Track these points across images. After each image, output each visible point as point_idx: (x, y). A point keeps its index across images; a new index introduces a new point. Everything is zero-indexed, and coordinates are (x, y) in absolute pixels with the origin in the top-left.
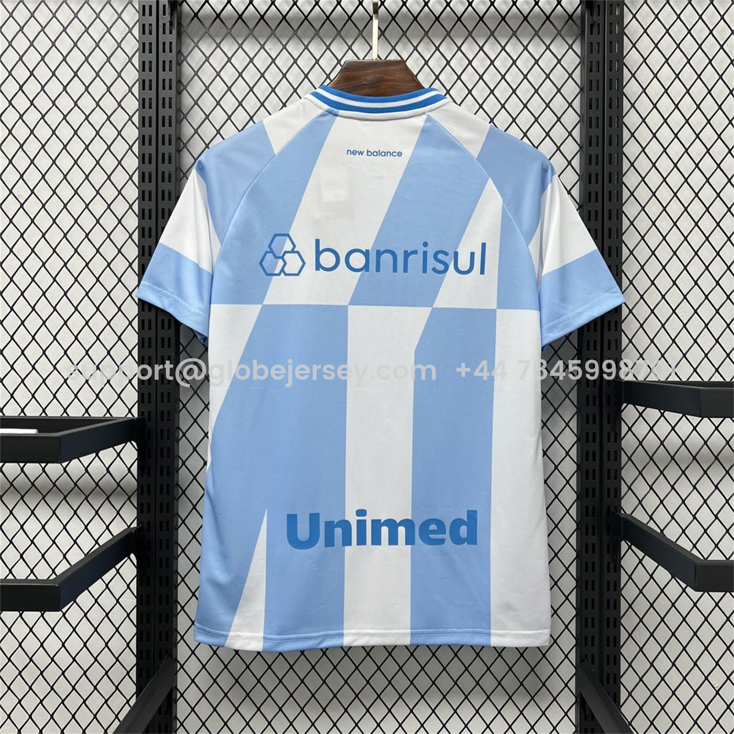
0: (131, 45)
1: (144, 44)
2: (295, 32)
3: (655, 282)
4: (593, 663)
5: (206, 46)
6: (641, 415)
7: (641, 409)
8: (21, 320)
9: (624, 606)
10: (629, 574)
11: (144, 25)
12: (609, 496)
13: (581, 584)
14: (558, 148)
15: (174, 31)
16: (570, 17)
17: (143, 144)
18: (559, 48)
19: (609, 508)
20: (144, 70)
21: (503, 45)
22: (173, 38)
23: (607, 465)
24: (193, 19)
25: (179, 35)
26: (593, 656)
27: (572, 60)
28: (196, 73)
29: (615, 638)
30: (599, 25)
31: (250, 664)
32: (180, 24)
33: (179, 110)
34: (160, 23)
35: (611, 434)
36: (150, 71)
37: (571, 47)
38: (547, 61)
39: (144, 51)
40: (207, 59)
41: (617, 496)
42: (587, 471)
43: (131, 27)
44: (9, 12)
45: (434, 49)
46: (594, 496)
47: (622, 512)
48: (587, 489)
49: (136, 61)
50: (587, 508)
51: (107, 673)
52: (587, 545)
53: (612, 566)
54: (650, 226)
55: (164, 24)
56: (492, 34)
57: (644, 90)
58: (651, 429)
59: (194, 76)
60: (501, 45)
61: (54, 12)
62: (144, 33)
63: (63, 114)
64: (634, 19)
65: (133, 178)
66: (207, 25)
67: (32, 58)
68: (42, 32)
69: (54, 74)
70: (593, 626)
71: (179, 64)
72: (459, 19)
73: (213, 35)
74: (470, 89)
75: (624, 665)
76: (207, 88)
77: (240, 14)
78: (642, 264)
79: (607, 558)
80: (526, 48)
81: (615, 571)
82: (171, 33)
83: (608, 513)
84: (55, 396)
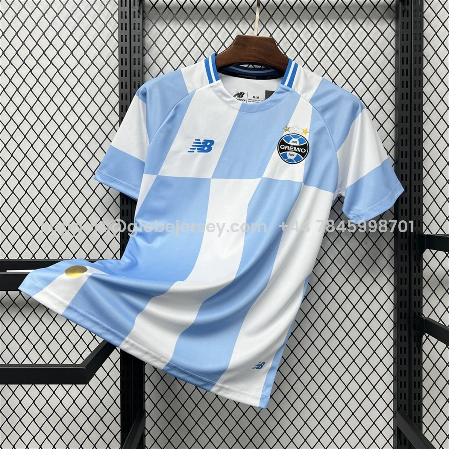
0: (113, 25)
1: (122, 24)
2: (216, 16)
3: (442, 172)
4: (405, 410)
5: (161, 26)
6: (434, 255)
7: (434, 251)
8: (45, 199)
9: (424, 374)
10: (427, 354)
11: (122, 12)
12: (415, 306)
13: (397, 361)
14: (382, 89)
15: (141, 17)
16: (389, 6)
17: (122, 88)
18: (383, 25)
19: (415, 313)
20: (122, 41)
21: (347, 24)
22: (140, 20)
23: (414, 287)
24: (152, 8)
25: (144, 18)
26: (405, 405)
27: (390, 33)
28: (154, 43)
29: (419, 394)
30: (408, 11)
31: (191, 412)
32: (144, 12)
33: (144, 66)
34: (132, 11)
35: (416, 267)
36: (126, 41)
37: (390, 25)
38: (375, 35)
39: (122, 29)
40: (161, 34)
41: (420, 306)
42: (401, 291)
43: (113, 14)
44: (35, 4)
45: (304, 26)
46: (405, 307)
47: (423, 316)
48: (401, 302)
49: (116, 35)
50: (401, 314)
51: (101, 419)
52: (401, 337)
53: (417, 350)
54: (439, 137)
55: (134, 12)
56: (340, 17)
57: (436, 52)
58: (440, 264)
59: (153, 45)
60: (346, 24)
61: (64, 4)
62: (122, 18)
63: (71, 69)
64: (429, 7)
65: (115, 109)
66: (161, 12)
67: (51, 34)
68: (57, 17)
69: (65, 44)
70: (405, 387)
71: (144, 37)
72: (319, 8)
73: (164, 19)
74: (326, 52)
75: (424, 411)
76: (161, 52)
77: (181, 5)
78: (435, 162)
79: (414, 345)
80: (361, 26)
81: (419, 353)
82: (139, 17)
83: (415, 317)
84: (67, 247)
